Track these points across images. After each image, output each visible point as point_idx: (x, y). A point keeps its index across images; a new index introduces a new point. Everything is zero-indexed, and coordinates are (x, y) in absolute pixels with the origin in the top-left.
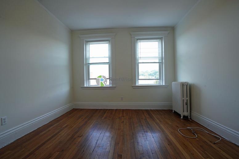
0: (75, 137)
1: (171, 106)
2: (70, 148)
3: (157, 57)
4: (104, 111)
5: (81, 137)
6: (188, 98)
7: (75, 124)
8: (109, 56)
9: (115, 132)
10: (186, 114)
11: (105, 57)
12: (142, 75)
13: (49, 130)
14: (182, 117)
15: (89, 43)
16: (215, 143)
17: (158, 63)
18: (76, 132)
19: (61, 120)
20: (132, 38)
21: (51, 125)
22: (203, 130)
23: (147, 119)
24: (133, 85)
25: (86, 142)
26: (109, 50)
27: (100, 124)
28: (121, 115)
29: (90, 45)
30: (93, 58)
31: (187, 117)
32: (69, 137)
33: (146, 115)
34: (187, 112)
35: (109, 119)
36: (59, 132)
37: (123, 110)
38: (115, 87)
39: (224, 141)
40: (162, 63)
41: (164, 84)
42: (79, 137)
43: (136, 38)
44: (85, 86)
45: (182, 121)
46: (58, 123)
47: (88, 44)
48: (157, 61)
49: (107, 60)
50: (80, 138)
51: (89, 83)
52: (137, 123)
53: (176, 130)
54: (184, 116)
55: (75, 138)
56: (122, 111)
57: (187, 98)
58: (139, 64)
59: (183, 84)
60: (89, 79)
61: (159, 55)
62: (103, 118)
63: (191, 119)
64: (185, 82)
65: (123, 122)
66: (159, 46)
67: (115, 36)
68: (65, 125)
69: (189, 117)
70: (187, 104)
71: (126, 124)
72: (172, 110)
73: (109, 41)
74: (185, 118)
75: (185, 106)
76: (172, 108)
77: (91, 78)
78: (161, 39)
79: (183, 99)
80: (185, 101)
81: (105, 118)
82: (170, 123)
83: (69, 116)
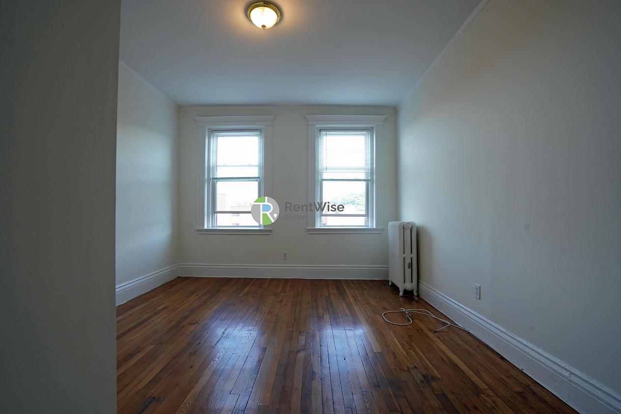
0: (182, 324)
1: (387, 273)
2: (175, 340)
3: (363, 169)
4: (247, 282)
5: (194, 324)
6: (414, 255)
7: (183, 304)
8: (260, 164)
9: (261, 317)
10: (409, 286)
11: (250, 166)
12: (352, 202)
13: (131, 315)
14: (401, 294)
15: (216, 134)
16: (436, 332)
17: (364, 180)
18: (184, 317)
19: (153, 297)
20: (309, 126)
21: (133, 307)
22: (430, 314)
23: (332, 297)
24: (309, 228)
25: (204, 332)
26: (260, 151)
27: (234, 305)
28: (279, 290)
29: (219, 139)
30: (224, 166)
31: (412, 292)
32: (172, 324)
33: (333, 289)
34: (412, 282)
35: (253, 297)
36: (150, 318)
37: (287, 281)
38: (271, 231)
39: (453, 328)
40: (372, 180)
41: (374, 227)
42: (191, 324)
43: (317, 126)
44: (206, 227)
45: (401, 299)
46: (147, 303)
47: (214, 137)
48: (363, 177)
49: (255, 173)
50: (194, 326)
51: (214, 220)
52: (309, 303)
53: (379, 314)
54: (405, 291)
55: (183, 326)
56: (284, 282)
57: (412, 255)
58: (324, 182)
59: (404, 228)
60: (214, 212)
61: (366, 164)
62: (241, 295)
63: (418, 296)
64: (408, 223)
65: (282, 301)
66: (366, 145)
67: (272, 122)
68: (162, 307)
69: (415, 294)
70: (411, 266)
71: (286, 305)
72: (388, 281)
73: (261, 131)
74: (408, 294)
75: (408, 271)
76: (388, 278)
77: (218, 210)
78: (370, 130)
79: (405, 255)
80: (408, 261)
81: (247, 294)
82: (374, 304)
83: (170, 291)
